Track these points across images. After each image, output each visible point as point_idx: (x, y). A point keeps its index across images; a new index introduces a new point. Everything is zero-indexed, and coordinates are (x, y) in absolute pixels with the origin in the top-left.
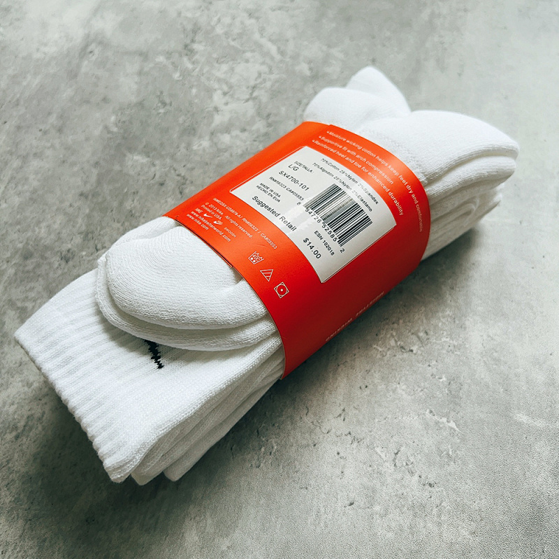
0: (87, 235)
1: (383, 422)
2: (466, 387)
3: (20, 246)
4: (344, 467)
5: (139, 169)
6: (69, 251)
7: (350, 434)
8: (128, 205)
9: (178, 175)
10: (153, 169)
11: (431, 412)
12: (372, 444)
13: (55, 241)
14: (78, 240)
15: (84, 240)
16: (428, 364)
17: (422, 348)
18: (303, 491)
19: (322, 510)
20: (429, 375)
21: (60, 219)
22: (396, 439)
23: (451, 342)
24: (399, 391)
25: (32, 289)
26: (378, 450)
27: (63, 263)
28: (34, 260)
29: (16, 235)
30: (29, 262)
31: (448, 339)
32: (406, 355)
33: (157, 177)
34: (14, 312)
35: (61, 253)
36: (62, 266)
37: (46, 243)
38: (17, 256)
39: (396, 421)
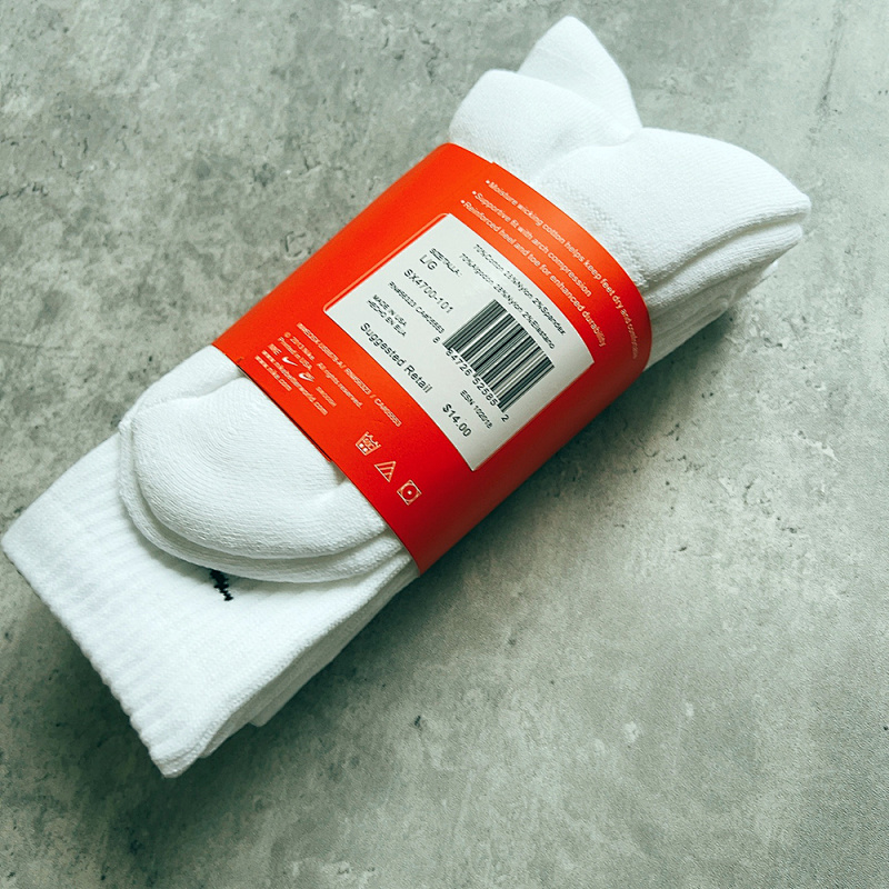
0: (291, 141)
1: (731, 445)
2: (853, 400)
3: (189, 155)
4: (675, 501)
5: (362, 29)
6: (265, 166)
7: (684, 458)
8: (349, 92)
9: (426, 42)
10: (384, 30)
11: (801, 433)
12: (716, 473)
13: (242, 150)
14: (277, 149)
15: (286, 150)
16: (802, 364)
17: (796, 342)
18: (620, 530)
19: (644, 554)
20: (803, 382)
21: (245, 112)
22: (748, 467)
23: (839, 334)
24: (758, 402)
25: (217, 226)
26: (723, 481)
27: (259, 187)
28: (213, 180)
29: (179, 137)
30: (206, 182)
31: (834, 331)
32: (771, 351)
33: (391, 43)
34: (194, 262)
35: (254, 171)
36: (258, 192)
37: (227, 154)
38: (187, 173)
39: (751, 443)
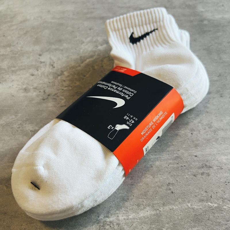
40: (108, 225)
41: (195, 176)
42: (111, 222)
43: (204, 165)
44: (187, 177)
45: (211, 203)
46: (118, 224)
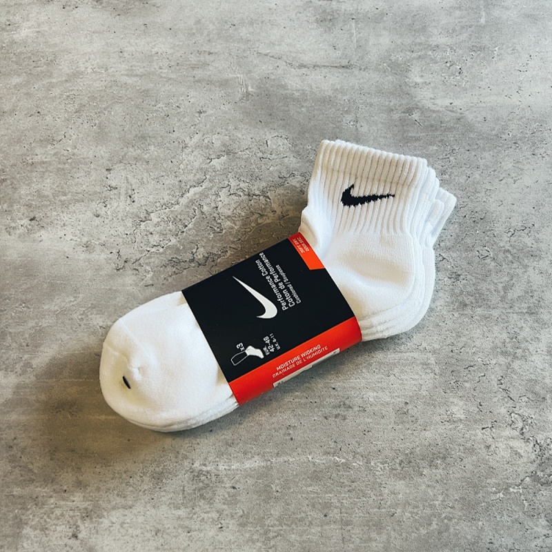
40: (204, 475)
41: (326, 418)
42: (208, 472)
43: (342, 403)
44: (316, 418)
45: (339, 457)
46: (217, 476)
